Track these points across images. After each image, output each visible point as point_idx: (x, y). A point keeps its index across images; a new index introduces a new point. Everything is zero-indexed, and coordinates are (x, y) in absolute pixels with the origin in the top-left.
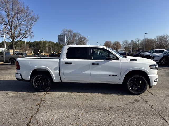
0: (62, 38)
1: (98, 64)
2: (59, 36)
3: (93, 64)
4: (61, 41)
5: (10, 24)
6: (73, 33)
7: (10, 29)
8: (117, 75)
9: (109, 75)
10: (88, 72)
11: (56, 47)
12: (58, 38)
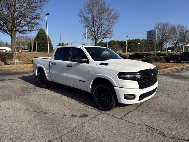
0: (152, 34)
1: (71, 66)
2: (148, 32)
3: (68, 66)
4: (150, 38)
5: (94, 25)
6: (170, 27)
7: (94, 30)
8: (85, 82)
9: (79, 80)
10: (65, 74)
11: (150, 45)
12: (147, 35)
